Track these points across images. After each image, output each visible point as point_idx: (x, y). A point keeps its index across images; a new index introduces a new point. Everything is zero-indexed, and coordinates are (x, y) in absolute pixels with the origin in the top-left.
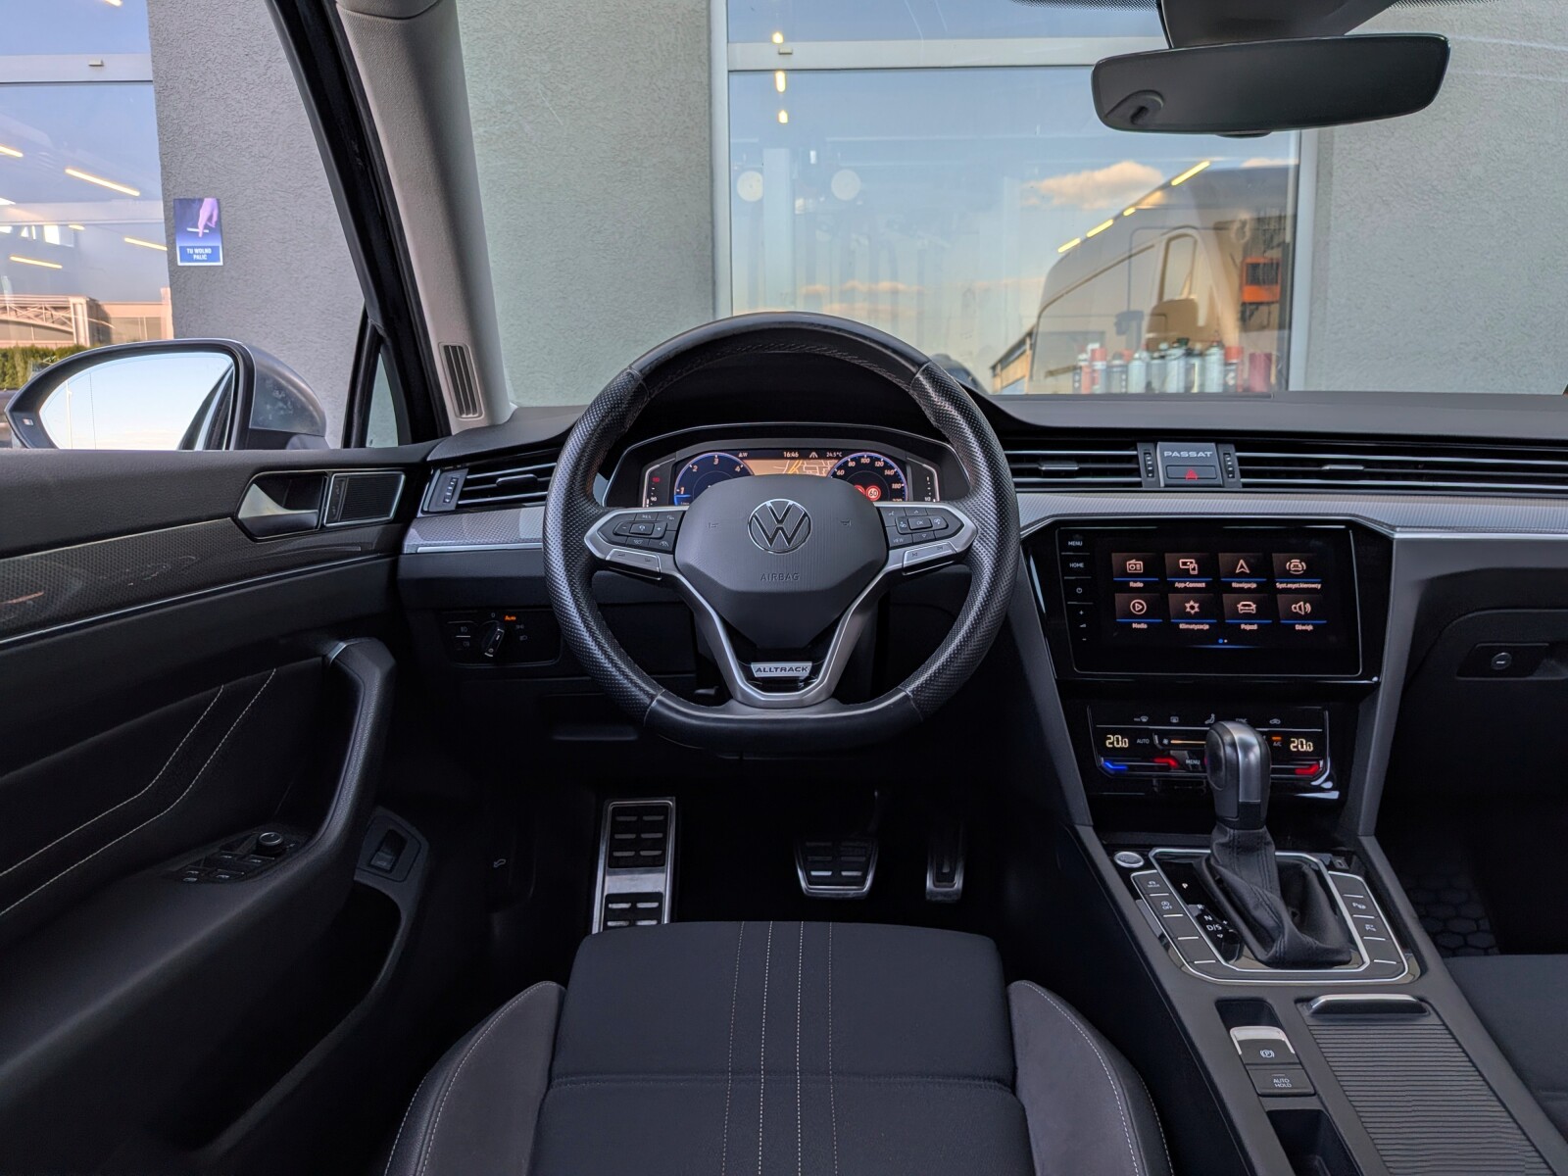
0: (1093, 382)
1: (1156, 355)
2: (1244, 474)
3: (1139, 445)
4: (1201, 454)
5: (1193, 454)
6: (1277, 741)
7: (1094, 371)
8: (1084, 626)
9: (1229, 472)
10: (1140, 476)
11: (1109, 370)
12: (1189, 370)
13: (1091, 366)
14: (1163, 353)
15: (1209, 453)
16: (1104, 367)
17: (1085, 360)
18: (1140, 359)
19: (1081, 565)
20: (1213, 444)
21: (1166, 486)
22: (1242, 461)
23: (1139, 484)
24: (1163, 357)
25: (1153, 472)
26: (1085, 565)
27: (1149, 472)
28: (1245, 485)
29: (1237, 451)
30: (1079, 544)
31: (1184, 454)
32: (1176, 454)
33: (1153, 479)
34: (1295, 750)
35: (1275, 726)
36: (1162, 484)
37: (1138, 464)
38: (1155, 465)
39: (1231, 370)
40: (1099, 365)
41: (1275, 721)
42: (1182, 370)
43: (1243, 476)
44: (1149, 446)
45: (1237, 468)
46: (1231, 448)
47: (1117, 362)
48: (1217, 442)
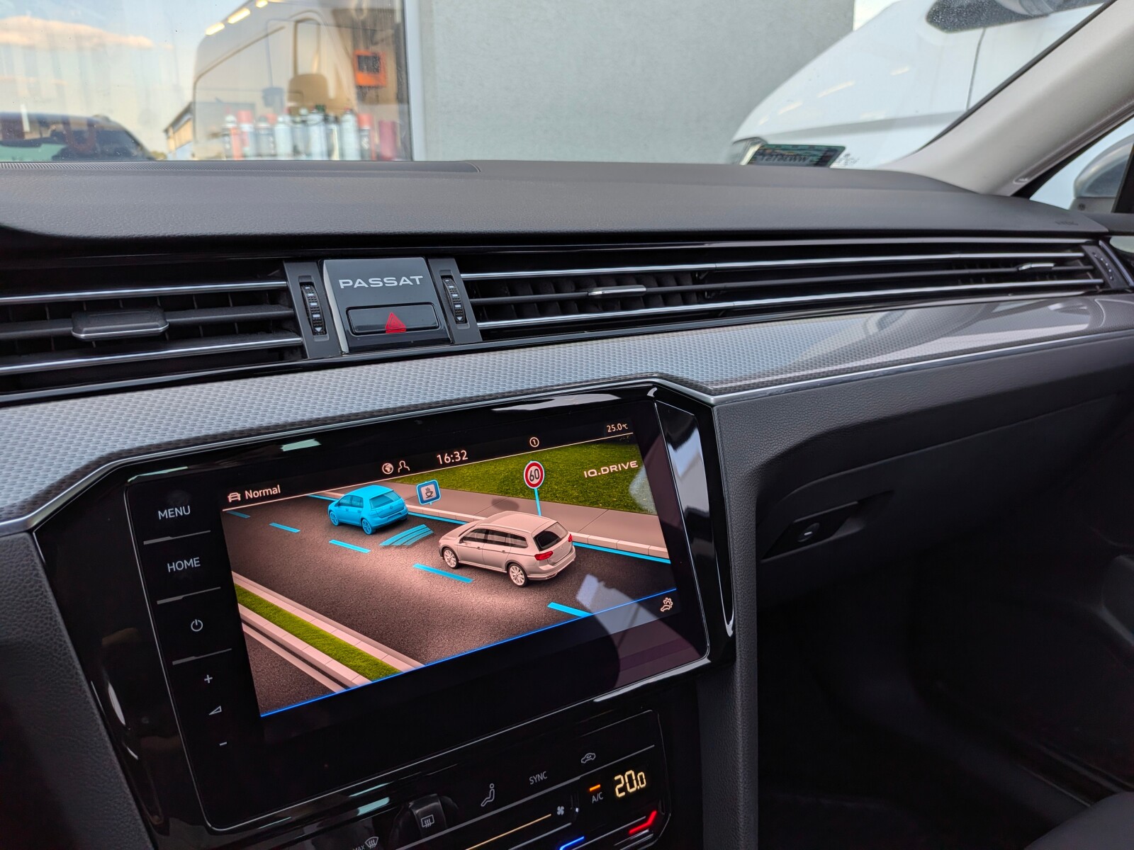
0: (243, 143)
1: (298, 119)
2: (482, 312)
3: (289, 268)
4: (404, 281)
5: (391, 282)
6: (596, 792)
7: (243, 133)
8: (219, 709)
9: (457, 313)
10: (299, 334)
11: (256, 134)
12: (328, 135)
13: (238, 128)
14: (304, 118)
15: (417, 278)
16: (252, 130)
17: (232, 122)
18: (284, 122)
19: (194, 562)
20: (422, 260)
21: (352, 350)
22: (472, 288)
23: (299, 350)
24: (304, 122)
25: (321, 324)
26: (201, 561)
27: (314, 324)
28: (487, 334)
29: (462, 271)
30: (181, 511)
31: (375, 282)
32: (359, 283)
33: (327, 338)
34: (623, 794)
35: (591, 765)
36: (345, 348)
37: (291, 306)
38: (325, 309)
39: (365, 136)
40: (247, 127)
41: (589, 757)
42: (323, 135)
43: (479, 319)
44: (307, 270)
45: (467, 303)
46: (451, 266)
47: (263, 125)
48: (428, 256)
